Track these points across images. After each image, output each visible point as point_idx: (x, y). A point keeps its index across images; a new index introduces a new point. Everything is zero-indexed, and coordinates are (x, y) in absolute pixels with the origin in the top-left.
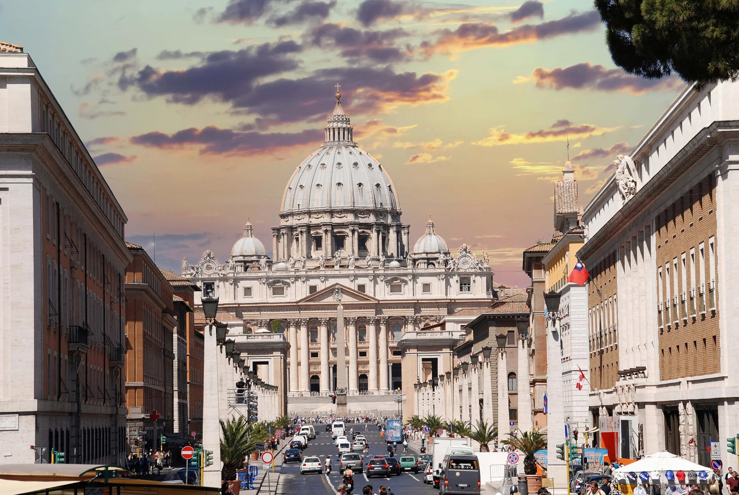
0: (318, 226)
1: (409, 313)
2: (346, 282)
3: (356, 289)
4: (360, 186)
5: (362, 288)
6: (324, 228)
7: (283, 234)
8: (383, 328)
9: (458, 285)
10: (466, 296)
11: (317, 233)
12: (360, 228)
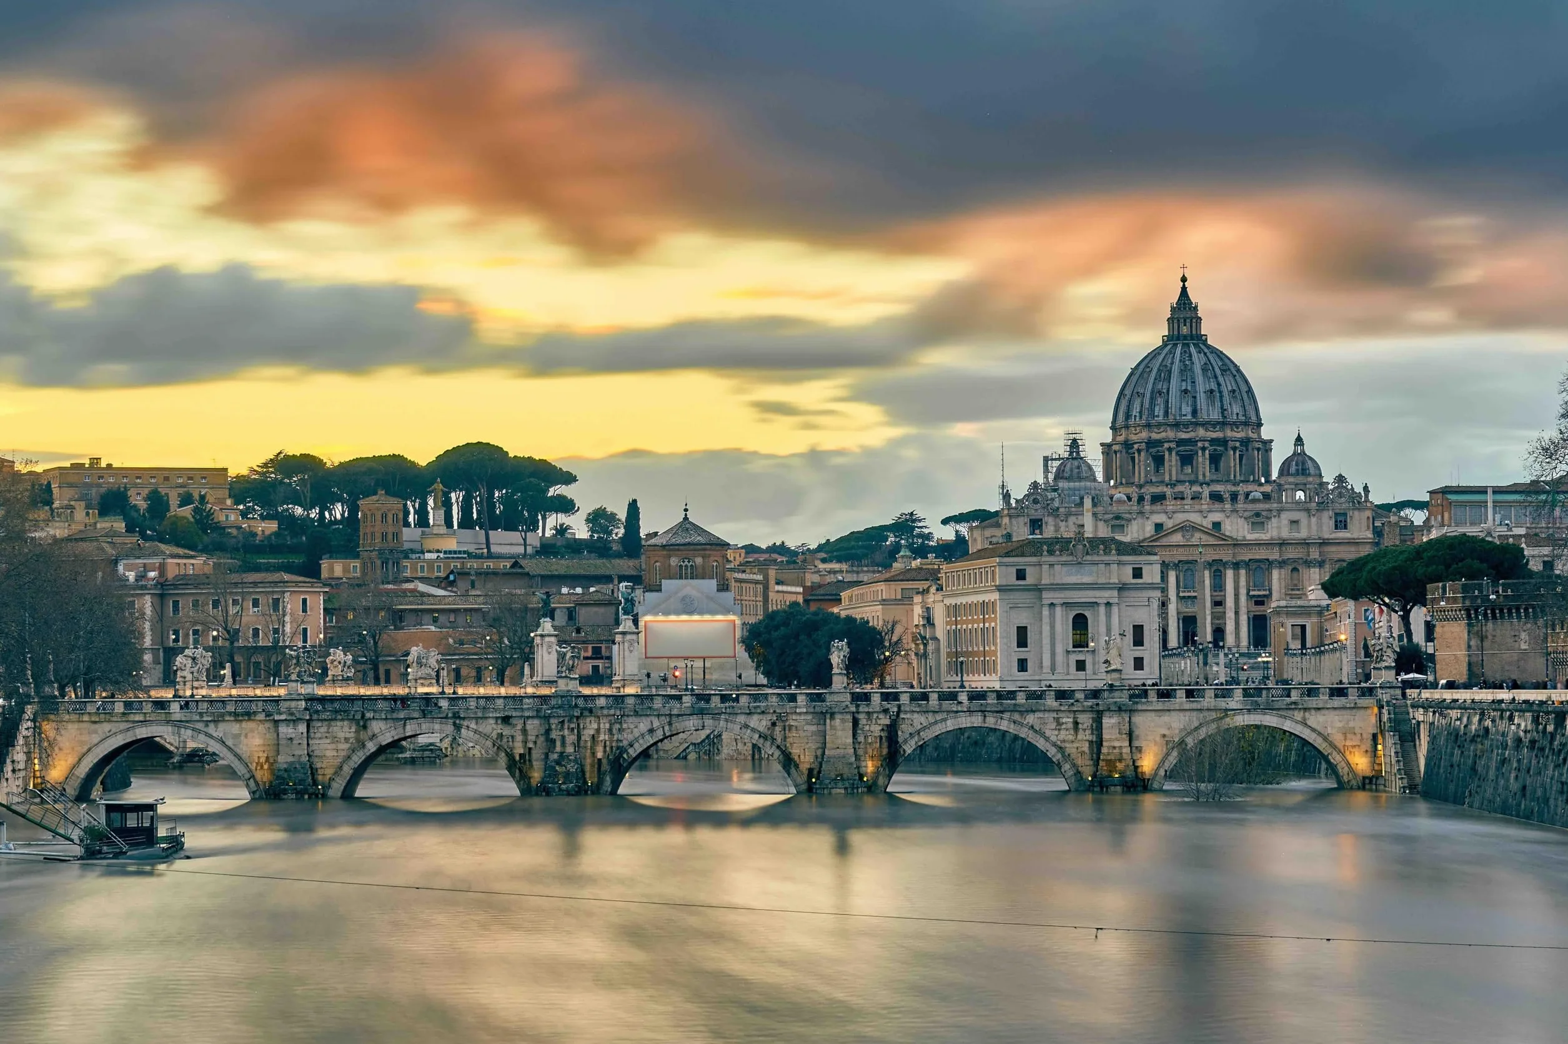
0: (1160, 443)
1: (1274, 555)
2: (1195, 518)
3: (1210, 526)
4: (1211, 393)
5: (1217, 525)
6: (1166, 445)
7: (1115, 452)
8: (1243, 572)
9: (1332, 523)
10: (1342, 534)
11: (1158, 451)
12: (1211, 446)
